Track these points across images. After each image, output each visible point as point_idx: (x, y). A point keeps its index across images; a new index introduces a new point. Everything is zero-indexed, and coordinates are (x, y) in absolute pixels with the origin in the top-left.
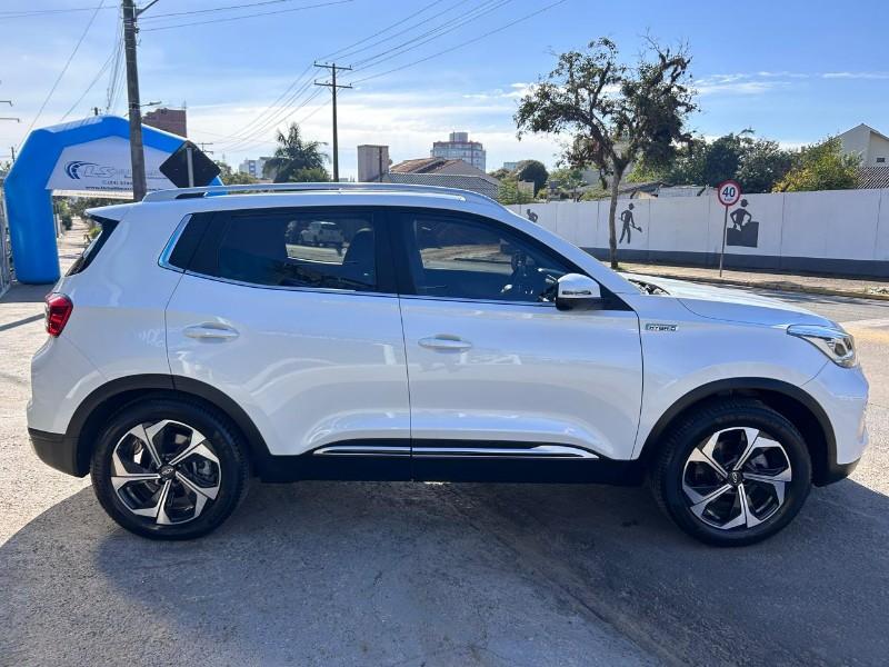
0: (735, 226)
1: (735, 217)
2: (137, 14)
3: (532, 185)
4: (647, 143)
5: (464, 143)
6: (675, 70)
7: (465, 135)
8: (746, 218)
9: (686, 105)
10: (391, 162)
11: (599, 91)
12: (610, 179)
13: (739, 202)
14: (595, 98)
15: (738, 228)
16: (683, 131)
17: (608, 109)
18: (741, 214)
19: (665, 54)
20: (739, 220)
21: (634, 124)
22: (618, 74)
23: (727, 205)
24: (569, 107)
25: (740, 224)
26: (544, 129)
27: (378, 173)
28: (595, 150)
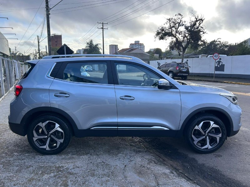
0: (218, 66)
1: (218, 63)
2: (50, 10)
3: (158, 55)
4: (192, 42)
5: (139, 44)
6: (200, 22)
7: (139, 41)
8: (221, 63)
9: (203, 32)
10: (118, 49)
11: (178, 28)
12: (181, 53)
13: (219, 59)
14: (177, 30)
15: (219, 66)
16: (202, 39)
17: (180, 33)
18: (219, 62)
19: (197, 17)
20: (219, 64)
21: (188, 38)
22: (184, 23)
23: (216, 60)
24: (169, 33)
25: (219, 65)
26: (162, 39)
27: (115, 52)
28: (176, 45)
